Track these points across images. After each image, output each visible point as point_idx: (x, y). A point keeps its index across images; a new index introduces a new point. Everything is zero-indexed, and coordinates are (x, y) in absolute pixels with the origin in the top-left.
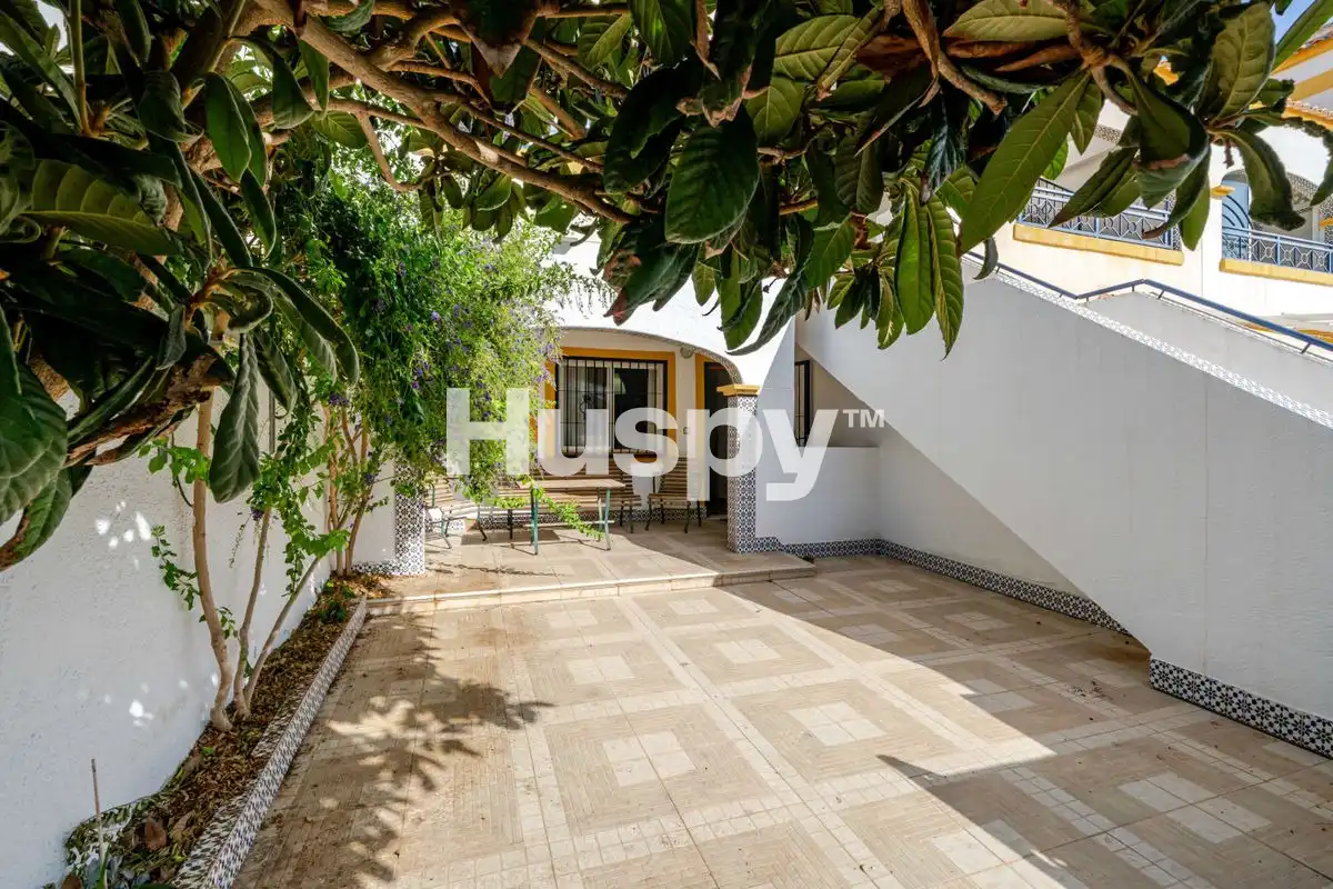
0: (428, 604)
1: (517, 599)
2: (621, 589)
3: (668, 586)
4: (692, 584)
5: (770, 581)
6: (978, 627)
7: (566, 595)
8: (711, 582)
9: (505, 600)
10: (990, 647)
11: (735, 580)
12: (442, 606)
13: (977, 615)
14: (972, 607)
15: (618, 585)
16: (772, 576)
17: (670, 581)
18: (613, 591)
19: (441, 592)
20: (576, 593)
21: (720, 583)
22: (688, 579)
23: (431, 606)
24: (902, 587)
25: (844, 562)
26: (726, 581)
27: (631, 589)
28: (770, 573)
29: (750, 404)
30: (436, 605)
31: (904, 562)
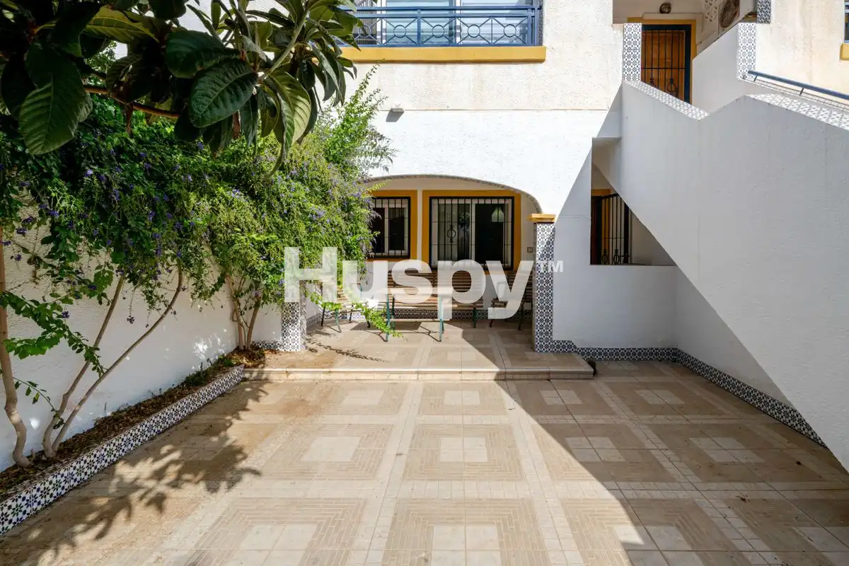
0: (283, 375)
1: (343, 376)
2: (420, 376)
3: (458, 377)
4: (479, 377)
5: (549, 380)
6: (718, 457)
7: (377, 376)
8: (493, 376)
9: (333, 376)
10: (714, 486)
11: (517, 377)
12: (291, 377)
13: (729, 442)
14: (728, 431)
15: (418, 373)
16: (551, 376)
17: (461, 372)
18: (414, 377)
19: (293, 366)
20: (385, 377)
21: (501, 378)
22: (475, 372)
23: (284, 376)
24: (669, 398)
25: (633, 367)
26: (509, 376)
27: (429, 377)
28: (549, 373)
29: (548, 230)
30: (288, 376)
31: (693, 372)
